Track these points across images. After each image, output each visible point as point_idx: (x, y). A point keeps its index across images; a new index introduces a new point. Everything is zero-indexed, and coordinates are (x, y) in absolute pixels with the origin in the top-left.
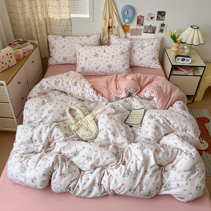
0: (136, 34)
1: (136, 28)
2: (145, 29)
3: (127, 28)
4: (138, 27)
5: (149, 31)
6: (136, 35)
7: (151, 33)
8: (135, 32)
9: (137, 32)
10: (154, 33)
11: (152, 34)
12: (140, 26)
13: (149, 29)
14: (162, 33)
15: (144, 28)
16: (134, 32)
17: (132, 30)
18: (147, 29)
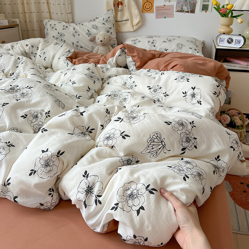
0: (165, 16)
1: (165, 5)
2: (179, 5)
3: (150, 5)
4: (167, 4)
5: (185, 8)
6: (165, 18)
7: (188, 12)
8: (163, 11)
9: (166, 11)
10: (193, 11)
11: (190, 14)
12: (170, 2)
13: (184, 5)
14: (206, 12)
15: (177, 3)
16: (161, 11)
17: (158, 9)
18: (182, 5)
